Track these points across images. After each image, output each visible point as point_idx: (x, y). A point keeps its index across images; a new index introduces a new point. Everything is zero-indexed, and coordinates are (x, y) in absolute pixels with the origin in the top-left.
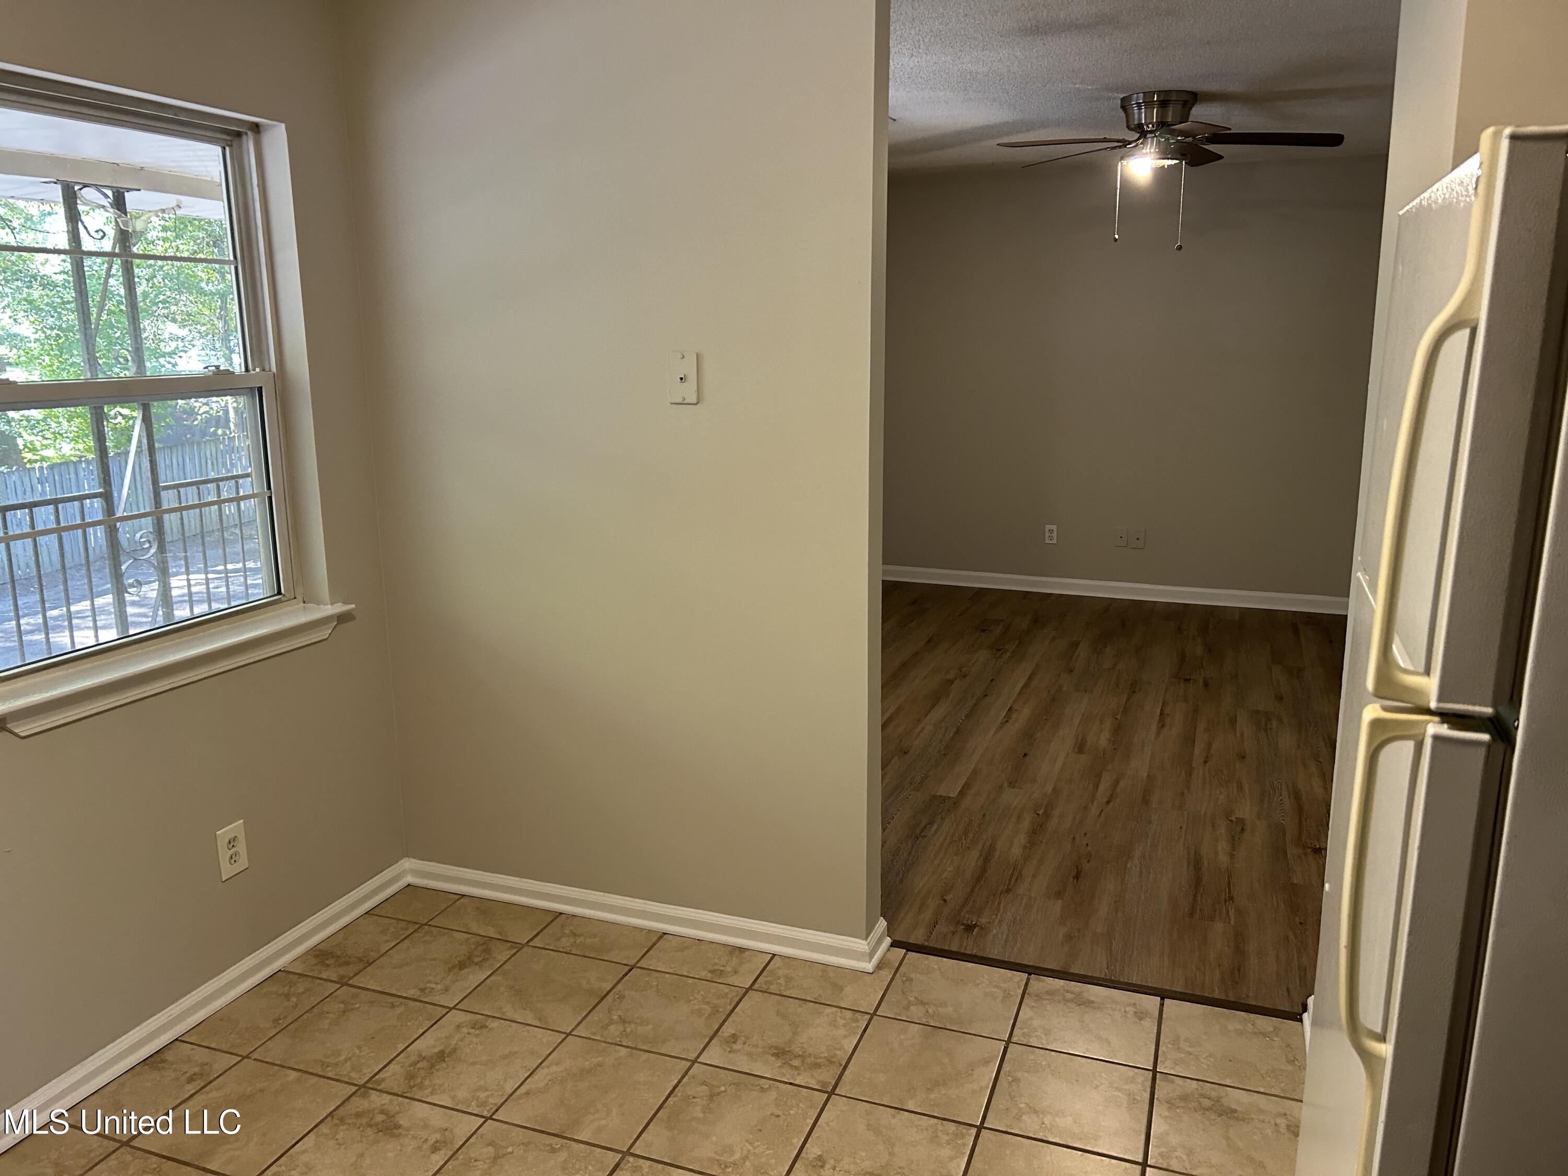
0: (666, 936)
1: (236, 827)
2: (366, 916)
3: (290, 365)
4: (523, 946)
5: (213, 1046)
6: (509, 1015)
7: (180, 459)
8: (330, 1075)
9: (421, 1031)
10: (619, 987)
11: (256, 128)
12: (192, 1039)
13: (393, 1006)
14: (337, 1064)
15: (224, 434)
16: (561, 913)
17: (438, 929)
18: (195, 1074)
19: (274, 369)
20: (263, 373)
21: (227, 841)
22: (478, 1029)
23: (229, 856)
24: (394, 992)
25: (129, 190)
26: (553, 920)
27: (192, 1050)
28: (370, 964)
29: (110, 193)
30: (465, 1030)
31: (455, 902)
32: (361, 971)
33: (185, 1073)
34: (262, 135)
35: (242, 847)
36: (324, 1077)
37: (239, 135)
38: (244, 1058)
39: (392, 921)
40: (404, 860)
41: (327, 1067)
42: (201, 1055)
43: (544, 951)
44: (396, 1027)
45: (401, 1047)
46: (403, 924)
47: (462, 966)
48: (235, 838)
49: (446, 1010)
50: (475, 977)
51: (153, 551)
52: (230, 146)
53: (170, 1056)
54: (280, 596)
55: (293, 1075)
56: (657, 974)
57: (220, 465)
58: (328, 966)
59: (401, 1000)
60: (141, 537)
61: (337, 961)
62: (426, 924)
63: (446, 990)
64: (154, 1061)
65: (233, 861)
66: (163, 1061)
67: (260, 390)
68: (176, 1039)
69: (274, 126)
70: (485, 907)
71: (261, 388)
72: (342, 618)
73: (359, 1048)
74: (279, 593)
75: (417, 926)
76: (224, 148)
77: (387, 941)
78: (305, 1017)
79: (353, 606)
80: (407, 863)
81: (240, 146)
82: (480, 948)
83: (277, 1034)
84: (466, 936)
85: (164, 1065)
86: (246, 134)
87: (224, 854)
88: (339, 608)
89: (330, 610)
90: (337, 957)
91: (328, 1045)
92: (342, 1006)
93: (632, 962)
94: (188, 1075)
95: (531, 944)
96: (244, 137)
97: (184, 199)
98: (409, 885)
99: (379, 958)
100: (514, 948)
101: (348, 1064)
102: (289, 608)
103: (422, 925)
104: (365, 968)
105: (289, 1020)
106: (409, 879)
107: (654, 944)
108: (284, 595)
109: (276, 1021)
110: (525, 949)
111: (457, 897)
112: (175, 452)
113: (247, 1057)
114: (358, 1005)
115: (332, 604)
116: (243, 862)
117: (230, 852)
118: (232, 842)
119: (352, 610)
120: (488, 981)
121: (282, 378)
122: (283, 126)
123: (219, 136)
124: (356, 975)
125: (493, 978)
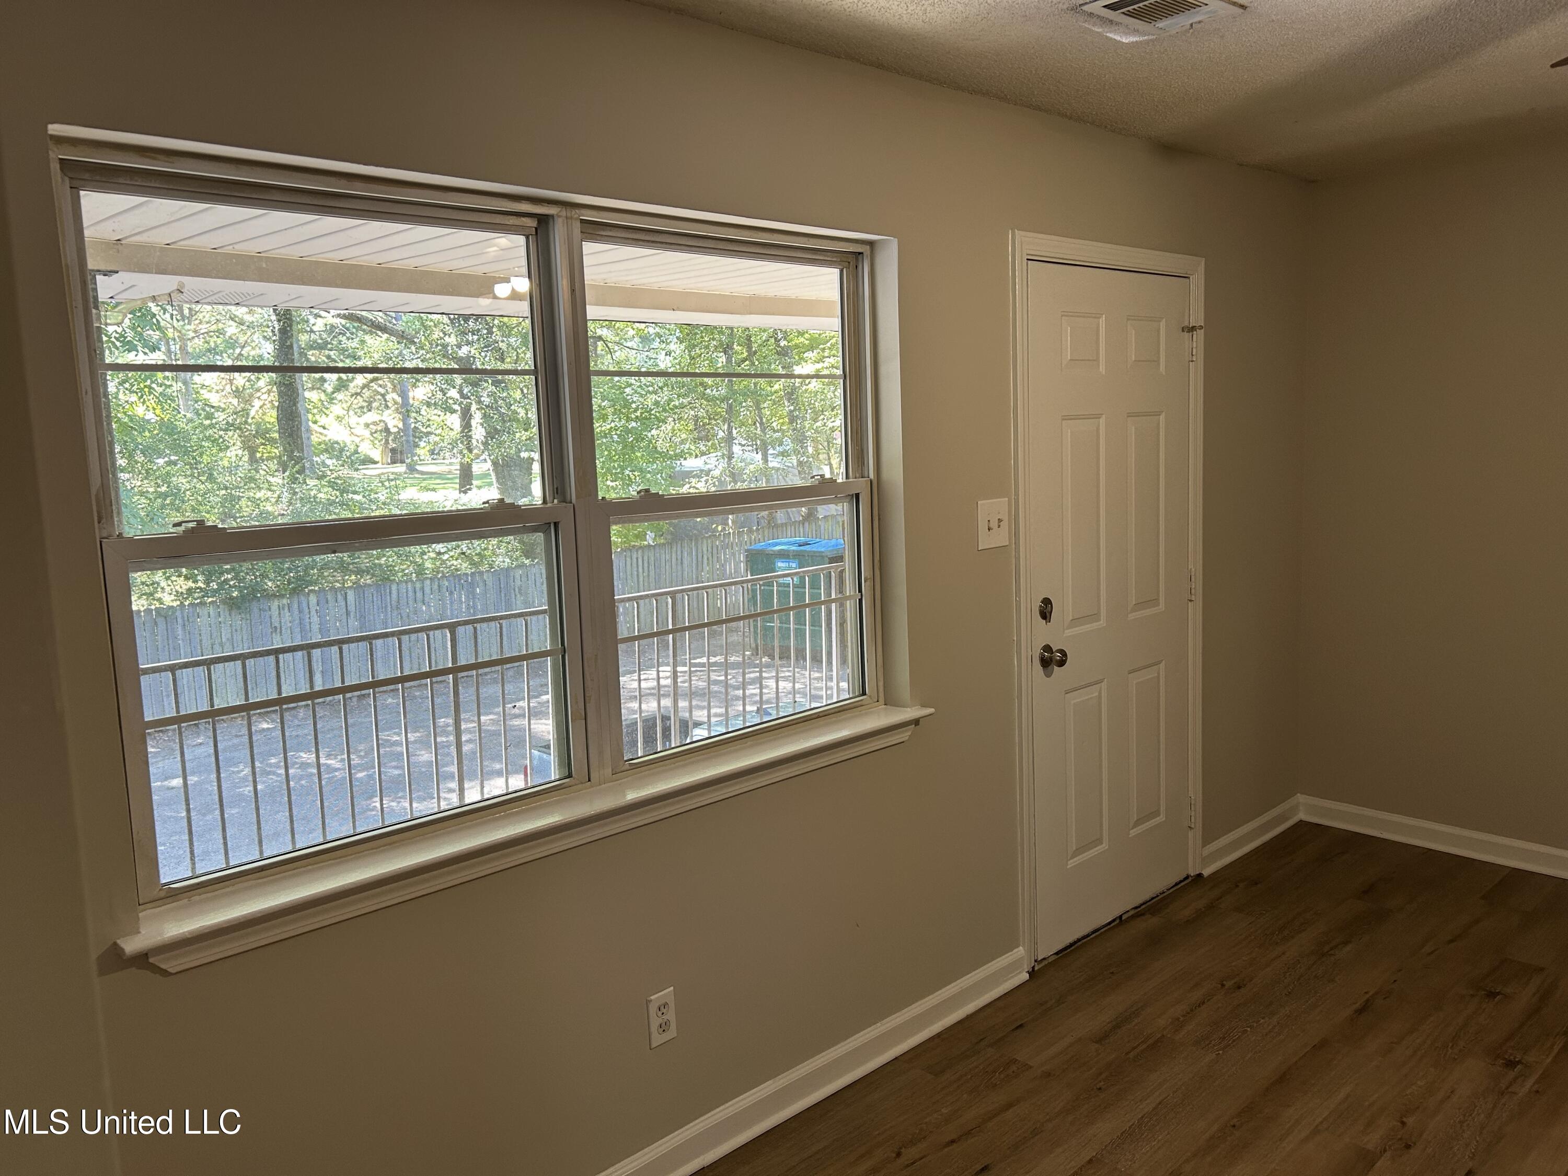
7: (679, 553)
57: (715, 559)
112: (674, 549)
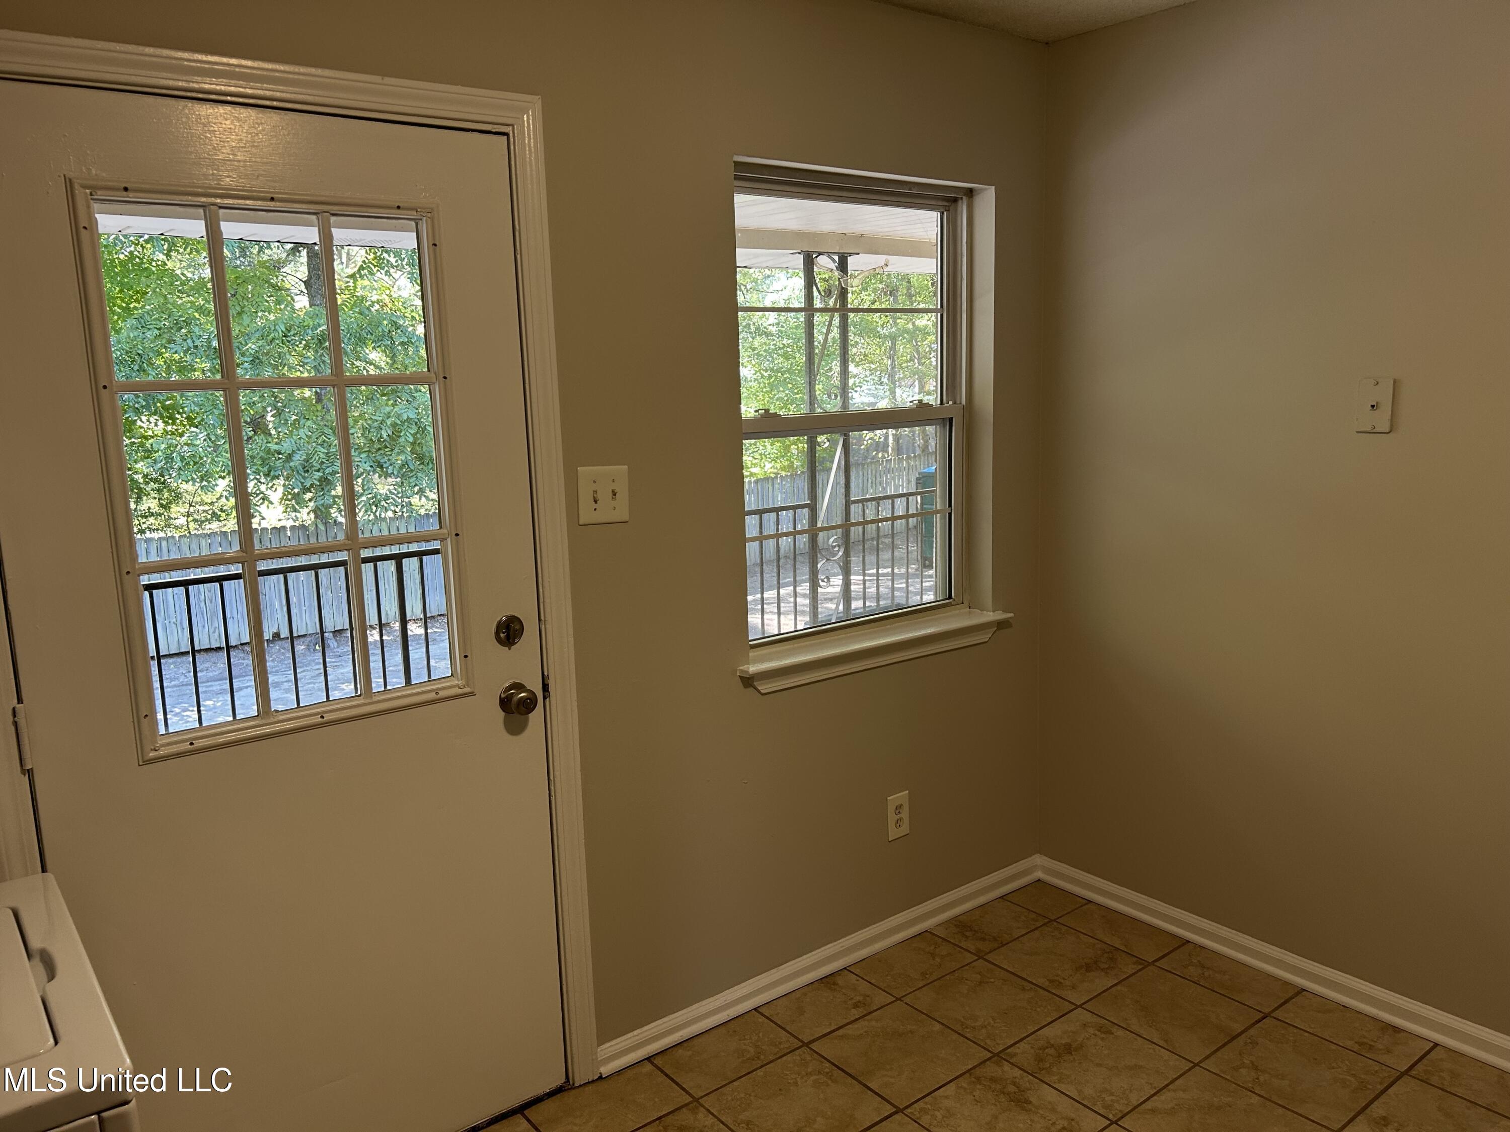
0: (1305, 992)
1: (901, 797)
2: (1000, 900)
3: (978, 399)
4: (1149, 964)
5: (873, 981)
6: (1134, 1028)
8: (968, 1035)
9: (1050, 1020)
10: (1252, 1032)
11: (970, 193)
12: (857, 971)
13: (1023, 989)
14: (974, 1028)
15: (883, 457)
16: (1188, 942)
17: (1066, 928)
18: (859, 1002)
19: (964, 402)
20: (955, 405)
21: (895, 807)
22: (1104, 1033)
23: (896, 819)
24: (1025, 976)
25: (850, 254)
26: (1179, 947)
27: (858, 980)
28: (1003, 945)
29: (836, 258)
30: (1091, 1031)
31: (1081, 906)
32: (995, 950)
33: (852, 998)
34: (974, 198)
35: (905, 814)
36: (962, 1036)
37: (955, 200)
38: (897, 999)
39: (1025, 910)
40: (1036, 855)
41: (967, 1028)
42: (863, 987)
43: (1171, 975)
44: (1026, 1009)
45: (1031, 1029)
46: (1033, 916)
47: (1088, 968)
48: (901, 806)
49: (1074, 1007)
50: (1102, 982)
51: (840, 553)
52: (948, 211)
53: (840, 981)
54: (951, 600)
55: (937, 1027)
56: (1295, 1031)
58: (967, 937)
59: (1032, 986)
60: (833, 542)
61: (974, 935)
62: (1055, 920)
63: (1074, 987)
64: (828, 981)
65: (898, 825)
66: (834, 984)
67: (951, 420)
68: (845, 968)
69: (986, 189)
70: (1112, 918)
71: (952, 418)
72: (1001, 625)
73: (994, 1019)
74: (950, 597)
75: (1046, 921)
76: (942, 214)
77: (1019, 928)
78: (948, 977)
79: (1012, 615)
80: (1038, 859)
81: (956, 210)
82: (1106, 955)
83: (924, 986)
84: (1091, 940)
85: (836, 987)
86: (962, 198)
87: (892, 818)
88: (1000, 616)
89: (991, 616)
90: (975, 931)
91: (967, 1009)
92: (979, 977)
93: (1267, 1010)
94: (854, 1001)
95: (1157, 964)
96: (960, 201)
97: (892, 259)
98: (1039, 880)
99: (1011, 942)
100: (1141, 964)
101: (984, 1031)
102: (957, 612)
103: (1052, 920)
104: (999, 948)
105: (934, 977)
106: (1039, 874)
107: (1292, 998)
108: (954, 600)
109: (923, 974)
110: (1151, 968)
111: (1084, 901)
113: (900, 999)
114: (992, 980)
115: (993, 612)
116: (905, 829)
117: (898, 817)
118: (899, 808)
119: (1011, 618)
120: (1114, 989)
121: (969, 410)
122: (992, 190)
123: (940, 203)
124: (990, 952)
125: (1119, 987)
